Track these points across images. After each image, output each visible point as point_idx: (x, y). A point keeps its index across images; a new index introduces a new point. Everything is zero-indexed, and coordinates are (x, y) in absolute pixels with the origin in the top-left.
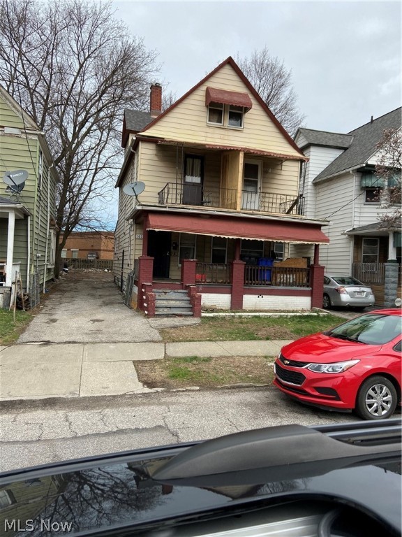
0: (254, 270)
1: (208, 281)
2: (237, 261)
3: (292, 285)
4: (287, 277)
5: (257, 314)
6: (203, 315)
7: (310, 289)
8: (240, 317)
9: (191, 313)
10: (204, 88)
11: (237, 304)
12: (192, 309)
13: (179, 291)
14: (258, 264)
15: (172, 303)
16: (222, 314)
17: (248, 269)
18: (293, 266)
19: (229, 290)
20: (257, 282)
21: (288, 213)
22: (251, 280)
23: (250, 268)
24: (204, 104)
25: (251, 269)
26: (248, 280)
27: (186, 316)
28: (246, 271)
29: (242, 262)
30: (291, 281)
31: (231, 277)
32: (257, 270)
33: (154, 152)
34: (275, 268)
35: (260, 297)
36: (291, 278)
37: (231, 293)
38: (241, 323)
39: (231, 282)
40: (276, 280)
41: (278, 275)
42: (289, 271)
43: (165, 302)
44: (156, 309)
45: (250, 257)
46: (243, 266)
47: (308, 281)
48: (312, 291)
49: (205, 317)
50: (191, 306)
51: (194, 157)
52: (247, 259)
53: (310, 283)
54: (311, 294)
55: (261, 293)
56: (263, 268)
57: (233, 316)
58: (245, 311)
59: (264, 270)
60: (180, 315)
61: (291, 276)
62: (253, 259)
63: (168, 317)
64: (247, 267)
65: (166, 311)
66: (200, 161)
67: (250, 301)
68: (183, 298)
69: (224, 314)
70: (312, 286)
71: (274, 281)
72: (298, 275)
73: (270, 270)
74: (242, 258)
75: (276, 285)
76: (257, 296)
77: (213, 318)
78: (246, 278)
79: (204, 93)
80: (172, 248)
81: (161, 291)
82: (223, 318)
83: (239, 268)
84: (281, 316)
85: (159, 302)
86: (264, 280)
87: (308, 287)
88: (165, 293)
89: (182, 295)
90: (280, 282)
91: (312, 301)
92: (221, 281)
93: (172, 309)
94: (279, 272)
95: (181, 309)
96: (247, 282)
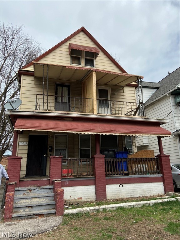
0: (113, 162)
1: (73, 174)
2: (98, 155)
3: (145, 173)
4: (140, 167)
5: (121, 205)
6: (66, 212)
7: (161, 175)
8: (105, 210)
9: (53, 211)
10: (67, 44)
11: (101, 195)
12: (54, 206)
13: (44, 187)
14: (116, 157)
15: (35, 201)
16: (86, 209)
17: (108, 162)
18: (144, 157)
19: (93, 182)
20: (116, 172)
21: (134, 115)
22: (111, 171)
23: (109, 160)
24: (68, 53)
25: (110, 162)
26: (108, 171)
27: (48, 215)
28: (107, 163)
29: (101, 155)
30: (145, 170)
31: (94, 169)
32: (116, 162)
33: (33, 82)
34: (130, 159)
35: (121, 186)
36: (144, 167)
37: (95, 184)
38: (106, 219)
39: (94, 174)
40: (132, 169)
41: (133, 165)
42: (141, 161)
43: (27, 201)
44: (16, 210)
45: (109, 152)
46: (104, 159)
47: (158, 168)
48: (163, 177)
49: (69, 215)
50: (54, 202)
51: (63, 86)
52: (106, 153)
53: (160, 170)
54: (163, 180)
55: (121, 183)
56: (120, 160)
57: (97, 210)
58: (109, 202)
59: (121, 161)
60: (41, 215)
61: (144, 165)
62: (111, 153)
63: (27, 219)
64: (107, 160)
65: (28, 212)
66: (67, 88)
67: (112, 190)
68: (47, 195)
69: (88, 209)
70: (162, 173)
71: (130, 171)
72: (149, 164)
73: (126, 161)
74: (101, 152)
75: (133, 173)
76: (118, 185)
77: (76, 214)
78: (107, 169)
79: (68, 47)
80: (48, 151)
81: (25, 189)
82: (88, 214)
83: (100, 161)
84: (144, 205)
85: (21, 201)
86: (122, 170)
87: (159, 174)
88: (30, 190)
89: (48, 191)
90: (136, 171)
91: (164, 185)
92: (85, 174)
93: (34, 208)
94: (133, 163)
95: (44, 207)
96: (108, 173)
